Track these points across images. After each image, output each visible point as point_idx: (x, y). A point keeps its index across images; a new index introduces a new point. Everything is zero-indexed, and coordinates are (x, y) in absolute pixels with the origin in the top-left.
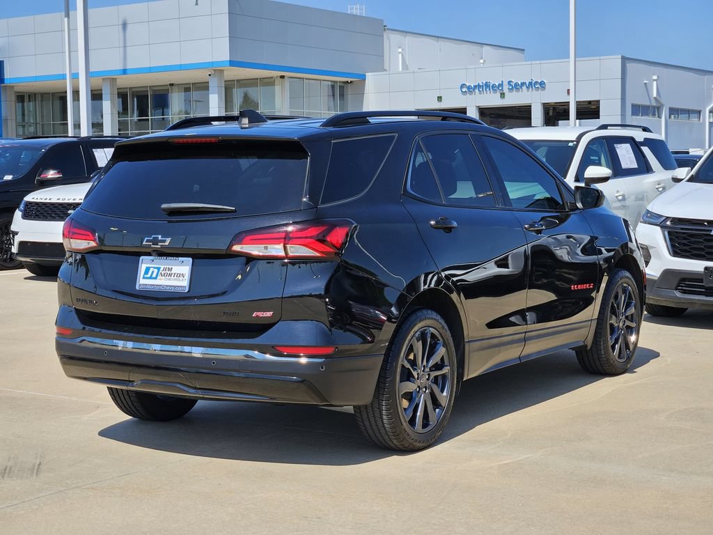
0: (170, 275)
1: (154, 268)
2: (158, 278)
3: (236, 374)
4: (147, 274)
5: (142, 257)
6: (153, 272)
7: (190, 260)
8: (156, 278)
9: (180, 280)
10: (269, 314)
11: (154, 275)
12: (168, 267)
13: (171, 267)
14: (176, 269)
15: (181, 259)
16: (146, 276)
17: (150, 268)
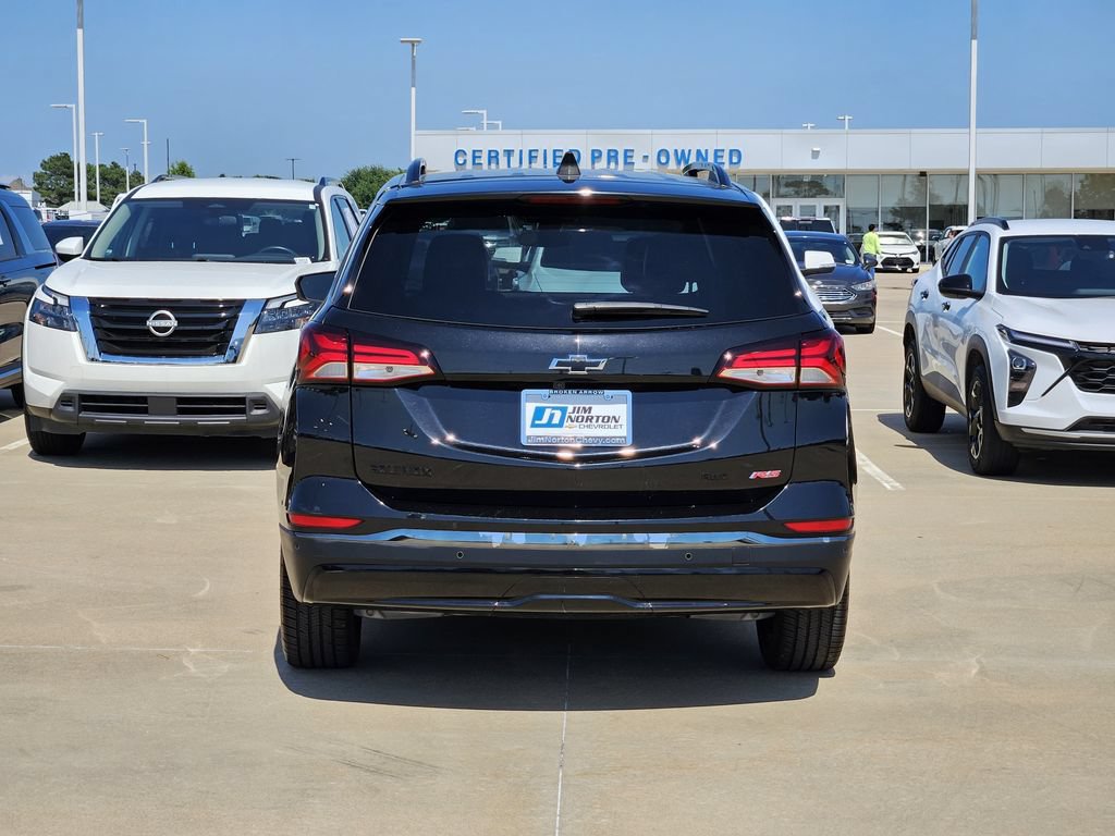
0: (589, 419)
1: (554, 408)
2: (565, 424)
3: (725, 571)
4: (541, 420)
5: (525, 392)
6: (552, 416)
7: (628, 393)
8: (560, 425)
9: (609, 427)
10: (775, 474)
11: (556, 420)
12: (582, 406)
13: (587, 406)
14: (599, 410)
15: (608, 392)
16: (537, 422)
17: (544, 408)
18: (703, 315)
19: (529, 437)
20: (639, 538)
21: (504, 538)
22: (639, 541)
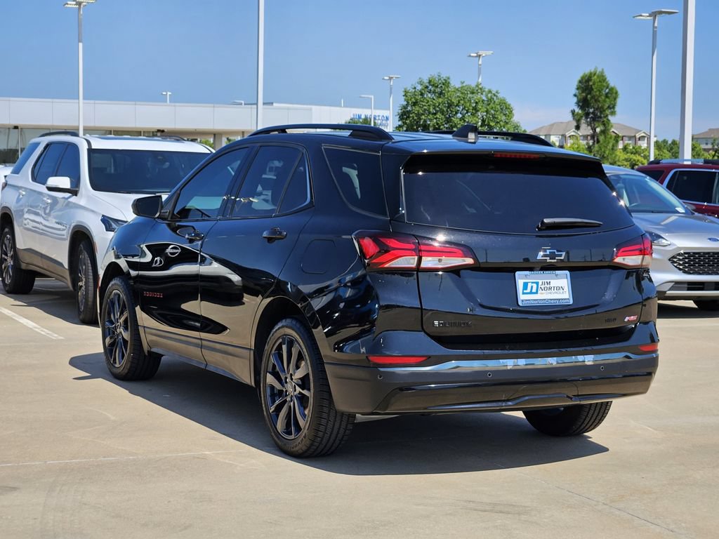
0: (550, 288)
1: (532, 283)
2: (539, 292)
5: (517, 273)
6: (532, 287)
7: (567, 272)
8: (537, 293)
9: (560, 293)
10: (635, 317)
11: (534, 290)
12: (546, 281)
13: (548, 281)
14: (554, 283)
15: (558, 272)
16: (525, 291)
17: (527, 283)
18: (599, 226)
19: (522, 301)
20: (580, 358)
21: (514, 362)
22: (581, 360)
